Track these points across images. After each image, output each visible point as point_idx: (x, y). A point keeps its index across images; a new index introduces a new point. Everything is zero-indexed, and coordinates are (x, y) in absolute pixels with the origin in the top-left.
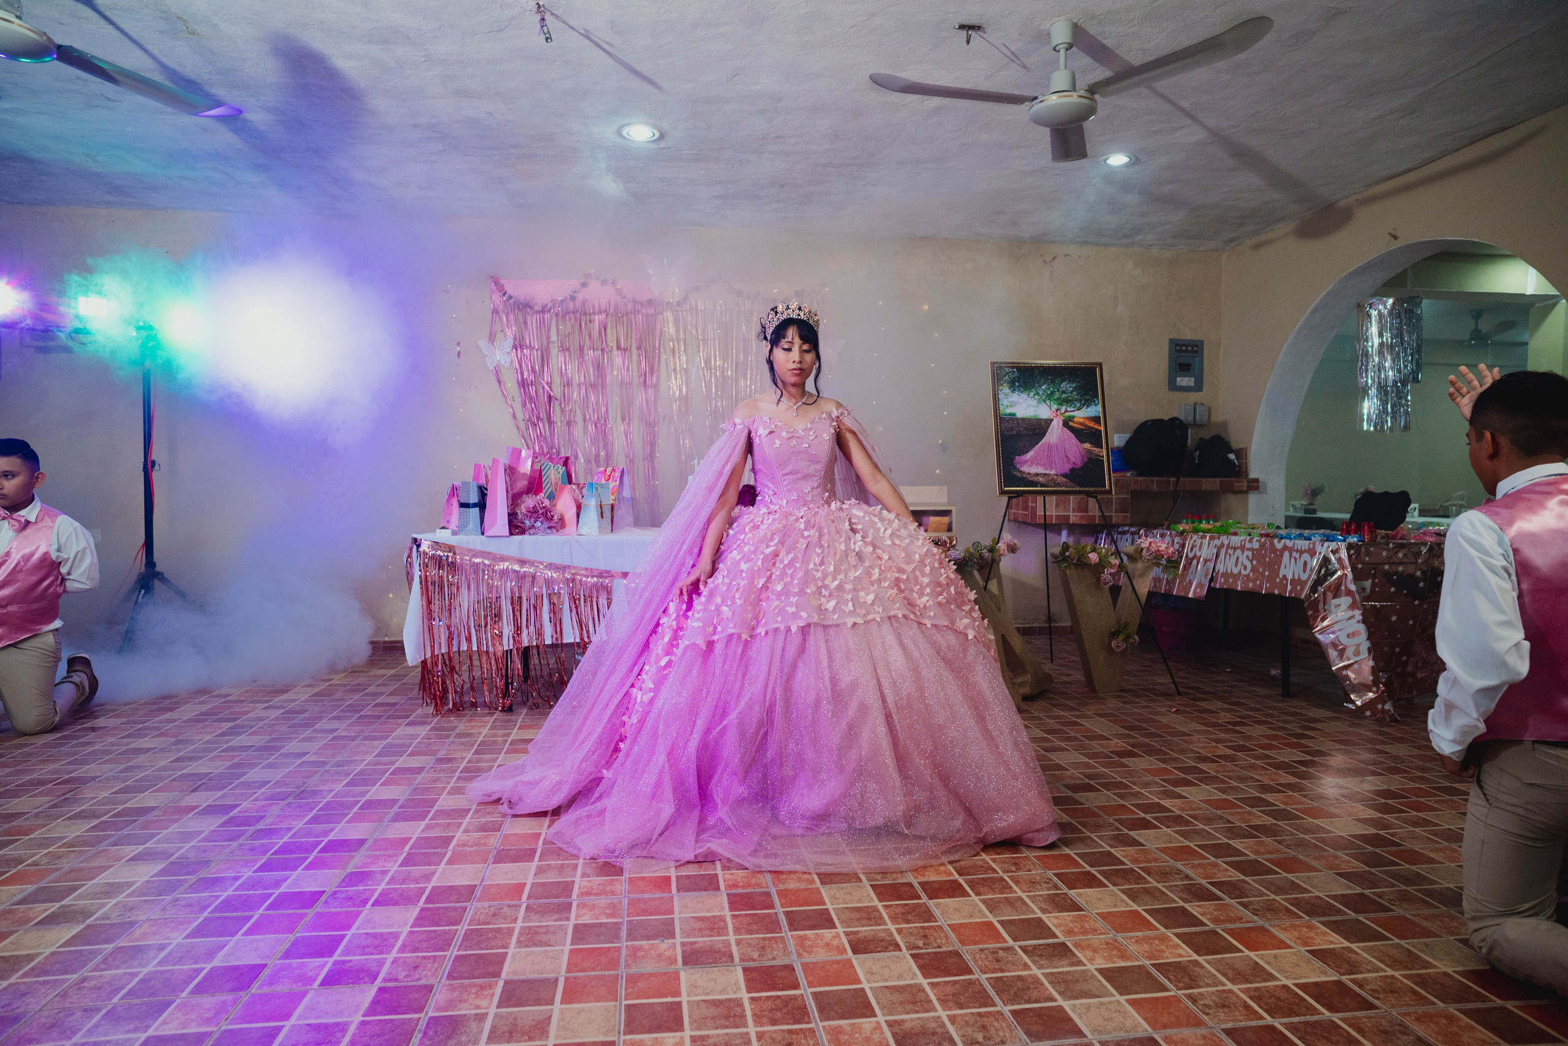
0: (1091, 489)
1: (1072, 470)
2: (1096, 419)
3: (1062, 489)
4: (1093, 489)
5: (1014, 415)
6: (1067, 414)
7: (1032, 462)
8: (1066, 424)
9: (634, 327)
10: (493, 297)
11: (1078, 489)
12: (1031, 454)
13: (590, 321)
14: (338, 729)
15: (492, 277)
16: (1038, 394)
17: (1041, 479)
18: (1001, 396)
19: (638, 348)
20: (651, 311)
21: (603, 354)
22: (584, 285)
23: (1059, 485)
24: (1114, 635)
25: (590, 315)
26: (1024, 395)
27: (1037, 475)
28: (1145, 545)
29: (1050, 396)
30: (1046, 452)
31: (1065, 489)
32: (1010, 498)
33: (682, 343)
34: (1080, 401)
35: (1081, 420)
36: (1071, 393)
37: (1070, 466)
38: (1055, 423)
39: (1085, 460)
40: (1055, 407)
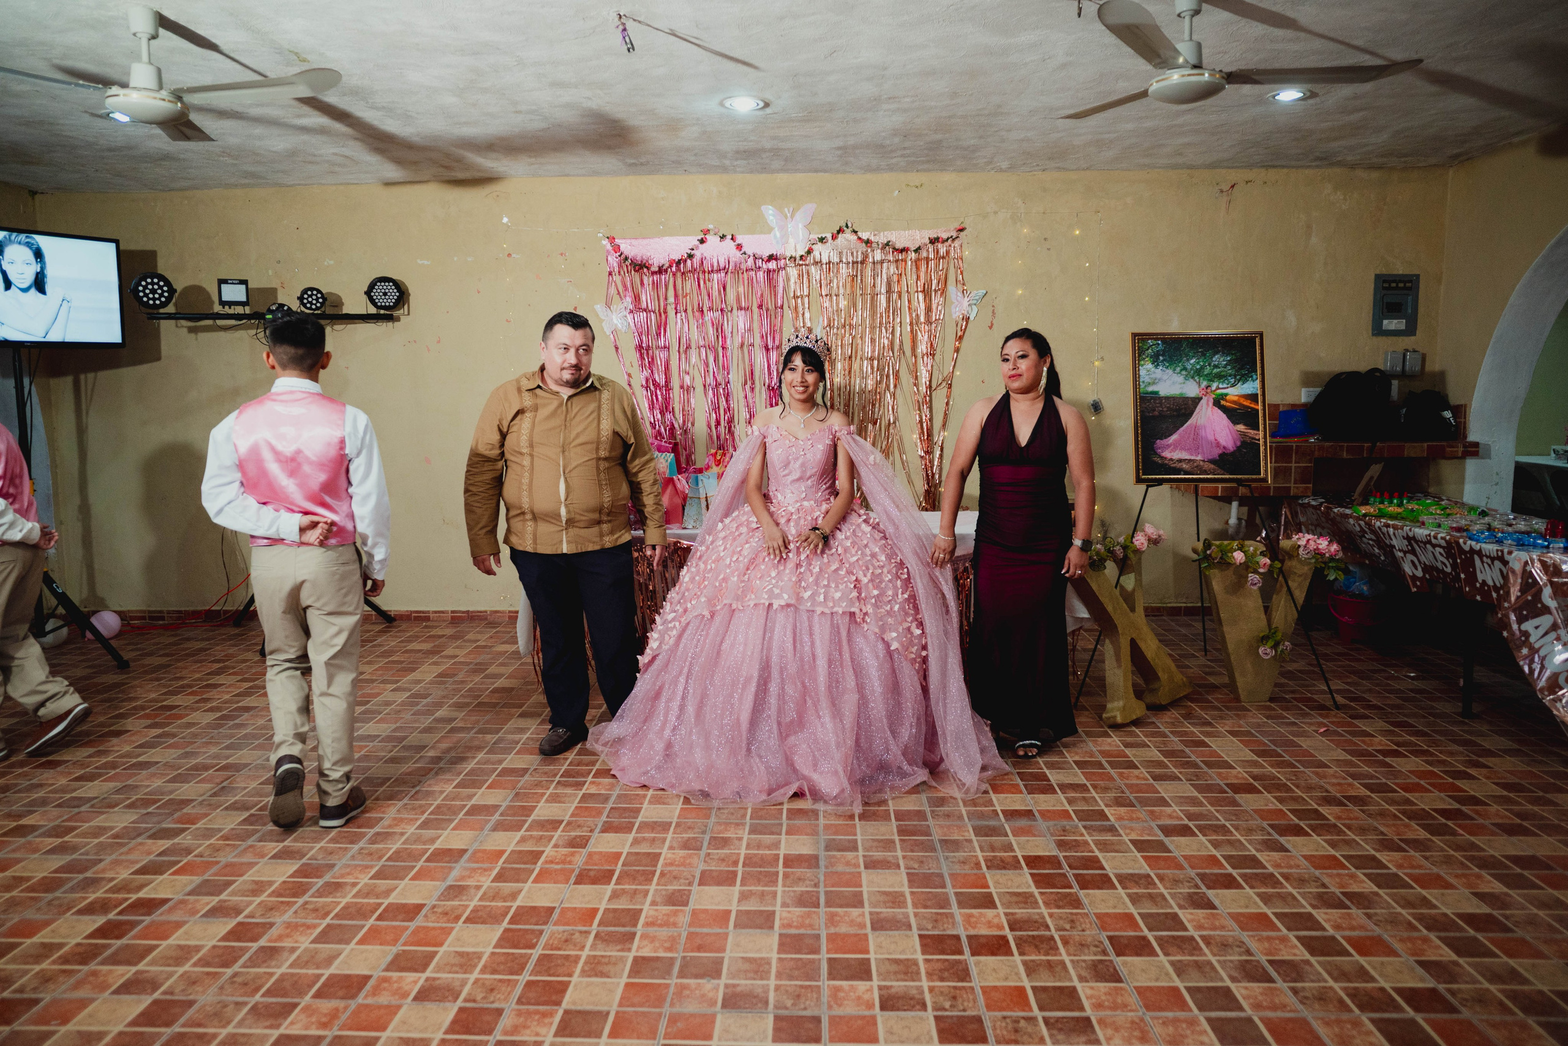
0: (1242, 477)
1: (1221, 455)
2: (1253, 397)
3: (1209, 476)
4: (1247, 476)
5: (1156, 393)
6: (1219, 391)
7: (1176, 446)
8: (1217, 403)
9: (755, 284)
10: (609, 258)
11: (1227, 477)
12: (1174, 437)
13: (709, 281)
15: (608, 238)
16: (1185, 369)
17: (1185, 466)
18: (1143, 372)
19: (760, 306)
20: (772, 267)
21: (723, 315)
22: (702, 242)
23: (1205, 472)
24: (1264, 640)
25: (709, 273)
26: (1170, 371)
27: (1180, 461)
28: (1303, 542)
29: (1199, 372)
31: (1214, 477)
32: (1148, 487)
33: (806, 300)
34: (1235, 376)
35: (1236, 398)
36: (1225, 367)
37: (1218, 451)
38: (1203, 402)
39: (1239, 444)
40: (1204, 384)
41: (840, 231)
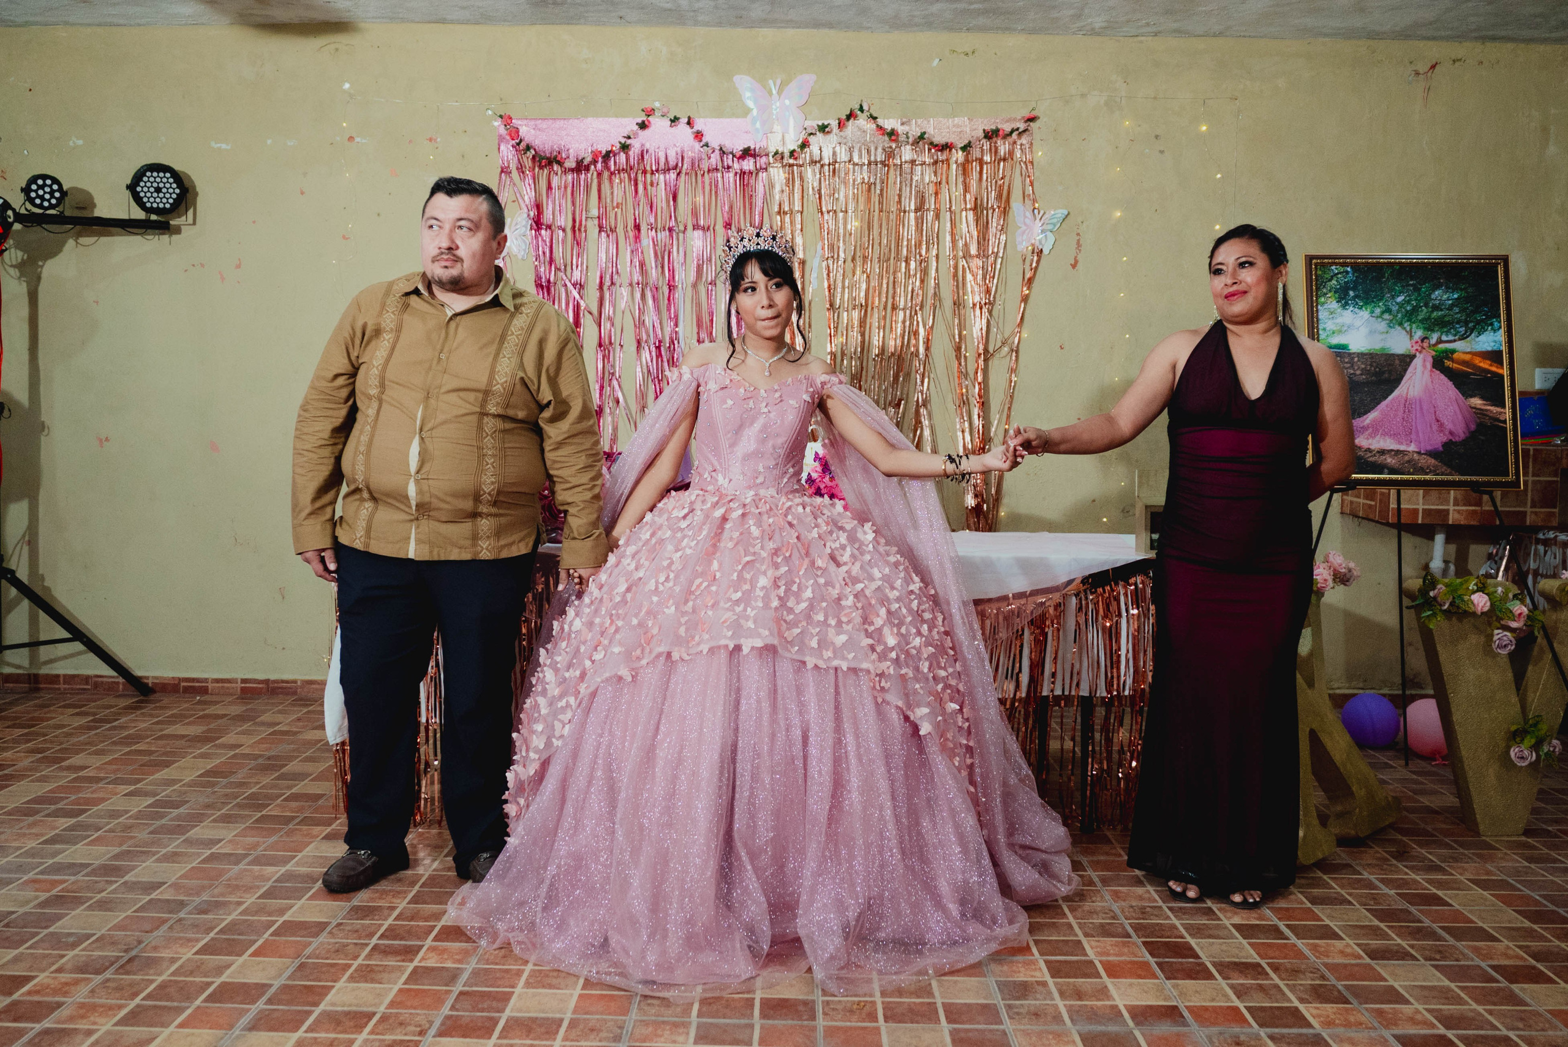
0: (1480, 479)
1: (1447, 445)
2: (1495, 356)
3: (1428, 477)
4: (1485, 479)
5: (1346, 347)
6: (1442, 346)
7: (1375, 429)
8: (1439, 363)
9: (721, 192)
10: (502, 148)
11: (1457, 478)
13: (652, 185)
14: (220, 841)
15: (501, 116)
16: (1388, 311)
17: (1389, 460)
18: (1322, 314)
19: (728, 225)
20: (748, 164)
21: (671, 236)
22: (643, 126)
23: (1422, 471)
24: (1519, 735)
25: (652, 173)
26: (1364, 313)
27: (1382, 452)
29: (1410, 315)
30: (1400, 413)
31: (1434, 478)
33: (798, 217)
34: (1466, 323)
35: (1467, 357)
36: (1451, 308)
37: (1443, 438)
38: (1418, 362)
39: (1473, 427)
40: (1419, 334)
41: (851, 116)
